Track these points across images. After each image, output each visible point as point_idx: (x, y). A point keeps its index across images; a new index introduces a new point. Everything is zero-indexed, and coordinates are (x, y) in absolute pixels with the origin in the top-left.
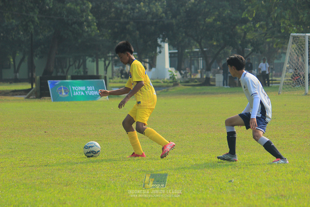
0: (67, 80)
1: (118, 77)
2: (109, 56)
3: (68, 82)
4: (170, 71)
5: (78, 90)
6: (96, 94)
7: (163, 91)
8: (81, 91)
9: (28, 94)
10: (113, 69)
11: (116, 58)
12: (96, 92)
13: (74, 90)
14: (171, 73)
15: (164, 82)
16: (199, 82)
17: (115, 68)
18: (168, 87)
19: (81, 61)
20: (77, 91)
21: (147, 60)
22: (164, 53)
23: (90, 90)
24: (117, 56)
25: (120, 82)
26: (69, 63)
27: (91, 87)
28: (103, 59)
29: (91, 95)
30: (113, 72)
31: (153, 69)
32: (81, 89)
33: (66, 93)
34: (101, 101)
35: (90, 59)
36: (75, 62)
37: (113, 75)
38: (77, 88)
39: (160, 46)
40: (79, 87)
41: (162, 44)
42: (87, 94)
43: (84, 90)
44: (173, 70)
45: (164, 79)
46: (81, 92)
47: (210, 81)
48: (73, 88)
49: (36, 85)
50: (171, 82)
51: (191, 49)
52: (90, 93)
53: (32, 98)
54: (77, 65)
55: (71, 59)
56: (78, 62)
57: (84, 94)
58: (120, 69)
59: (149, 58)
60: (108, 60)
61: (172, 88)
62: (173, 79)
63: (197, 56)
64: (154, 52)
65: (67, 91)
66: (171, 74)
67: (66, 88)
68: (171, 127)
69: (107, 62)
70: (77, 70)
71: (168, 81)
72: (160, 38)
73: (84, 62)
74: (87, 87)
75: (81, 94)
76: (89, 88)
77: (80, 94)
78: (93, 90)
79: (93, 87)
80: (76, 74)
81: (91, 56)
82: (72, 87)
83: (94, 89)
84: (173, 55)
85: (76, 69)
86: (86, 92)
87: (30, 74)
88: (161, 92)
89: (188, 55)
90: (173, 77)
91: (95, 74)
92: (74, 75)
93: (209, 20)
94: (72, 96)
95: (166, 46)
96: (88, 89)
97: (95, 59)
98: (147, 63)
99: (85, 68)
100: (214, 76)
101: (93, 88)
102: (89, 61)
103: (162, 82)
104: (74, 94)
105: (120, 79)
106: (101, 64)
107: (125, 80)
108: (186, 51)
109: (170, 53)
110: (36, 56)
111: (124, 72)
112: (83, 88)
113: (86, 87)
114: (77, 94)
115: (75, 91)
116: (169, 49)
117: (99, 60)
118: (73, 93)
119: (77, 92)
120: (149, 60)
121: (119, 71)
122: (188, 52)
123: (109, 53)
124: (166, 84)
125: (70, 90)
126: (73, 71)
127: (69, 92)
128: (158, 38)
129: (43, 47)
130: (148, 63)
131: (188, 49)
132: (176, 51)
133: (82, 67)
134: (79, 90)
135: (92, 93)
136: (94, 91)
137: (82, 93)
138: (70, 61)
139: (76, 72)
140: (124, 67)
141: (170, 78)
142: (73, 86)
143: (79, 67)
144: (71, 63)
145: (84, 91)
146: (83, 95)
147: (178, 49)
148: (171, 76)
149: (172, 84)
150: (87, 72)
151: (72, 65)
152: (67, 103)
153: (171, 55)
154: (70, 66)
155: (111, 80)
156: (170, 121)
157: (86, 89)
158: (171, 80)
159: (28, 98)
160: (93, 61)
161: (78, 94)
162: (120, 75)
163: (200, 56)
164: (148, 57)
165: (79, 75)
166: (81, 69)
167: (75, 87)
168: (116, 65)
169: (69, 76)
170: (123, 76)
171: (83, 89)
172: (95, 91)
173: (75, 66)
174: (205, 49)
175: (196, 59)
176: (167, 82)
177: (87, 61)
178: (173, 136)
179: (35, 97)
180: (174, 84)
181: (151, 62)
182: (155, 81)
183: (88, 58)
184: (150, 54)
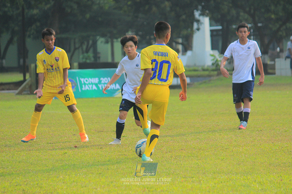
0: (73, 69)
3: (74, 72)
4: (212, 55)
5: (89, 82)
6: (113, 88)
8: (92, 84)
9: (20, 88)
13: (83, 82)
14: (212, 58)
15: (204, 70)
18: (210, 76)
19: (91, 42)
20: (87, 84)
21: (180, 40)
22: (204, 31)
23: (105, 83)
27: (106, 79)
31: (189, 53)
32: (93, 82)
33: (72, 87)
35: (103, 39)
36: (82, 43)
38: (87, 81)
39: (198, 21)
40: (90, 79)
41: (201, 18)
42: (101, 88)
43: (97, 82)
44: (216, 53)
45: (204, 66)
46: (92, 86)
47: (268, 68)
48: (82, 80)
49: (30, 76)
50: (213, 70)
53: (24, 94)
54: (84, 47)
55: (77, 40)
56: (86, 43)
59: (182, 38)
61: (215, 78)
62: (217, 66)
64: (189, 29)
65: (73, 85)
66: (213, 60)
67: (73, 81)
68: (220, 135)
70: (86, 54)
71: (210, 69)
72: (197, 10)
73: (95, 43)
75: (92, 88)
76: (104, 80)
77: (91, 89)
79: (109, 78)
80: (84, 60)
81: (103, 36)
82: (81, 79)
84: (215, 33)
85: (83, 53)
86: (99, 85)
87: (22, 61)
90: (216, 63)
91: (110, 60)
92: (82, 61)
94: (80, 91)
95: (206, 21)
96: (103, 82)
97: (110, 40)
98: (180, 44)
99: (96, 52)
101: (108, 80)
102: (102, 42)
104: (84, 89)
109: (212, 31)
110: (29, 36)
112: (96, 80)
114: (86, 88)
115: (85, 84)
116: (211, 25)
117: (115, 40)
118: (81, 87)
119: (86, 86)
120: (182, 40)
123: (127, 31)
124: (207, 73)
125: (77, 83)
126: (79, 56)
127: (76, 85)
128: (195, 10)
129: (38, 24)
130: (182, 44)
132: (220, 28)
133: (91, 50)
137: (94, 87)
138: (75, 43)
139: (83, 58)
141: (213, 64)
142: (82, 77)
143: (87, 51)
144: (77, 46)
145: (96, 85)
146: (95, 90)
147: (222, 25)
148: (214, 61)
149: (216, 73)
150: (99, 58)
151: (79, 48)
153: (213, 33)
154: (75, 49)
156: (218, 125)
157: (100, 82)
158: (214, 68)
159: (20, 93)
160: (107, 42)
161: (88, 89)
164: (181, 36)
165: (88, 61)
166: (91, 54)
167: (84, 78)
169: (76, 65)
171: (95, 82)
173: (82, 49)
174: (260, 25)
176: (207, 70)
177: (99, 42)
178: (225, 147)
179: (29, 92)
180: (218, 73)
181: (185, 43)
182: (191, 68)
183: (99, 39)
184: (185, 32)
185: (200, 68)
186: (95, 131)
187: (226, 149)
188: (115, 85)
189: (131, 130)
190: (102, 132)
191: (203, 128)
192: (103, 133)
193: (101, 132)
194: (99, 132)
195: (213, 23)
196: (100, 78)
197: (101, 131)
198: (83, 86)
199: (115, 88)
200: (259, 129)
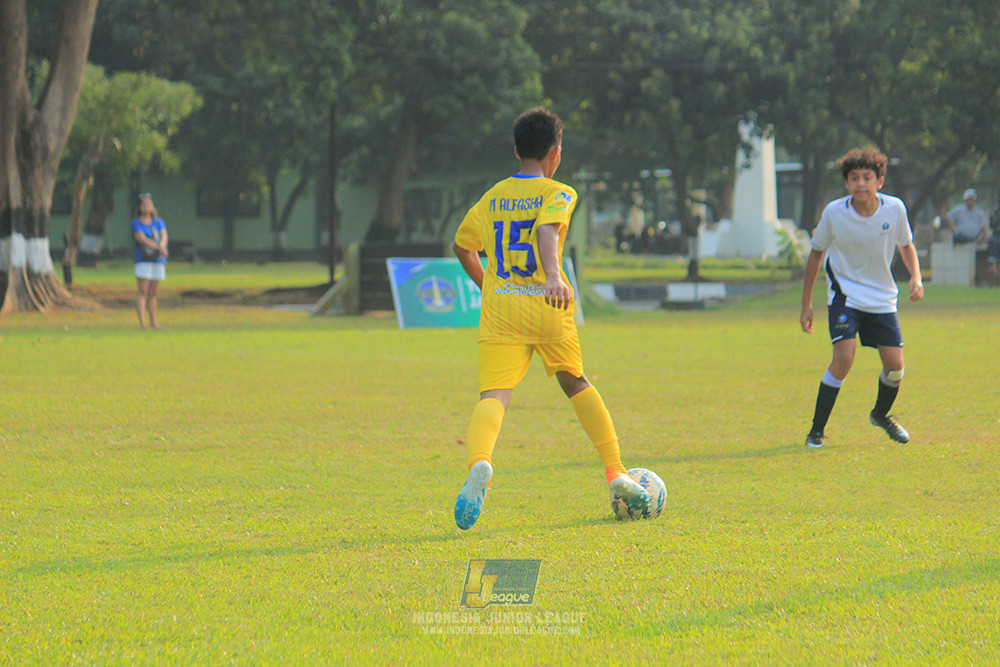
0: (449, 257)
1: (608, 248)
2: (580, 180)
3: (451, 265)
4: (779, 233)
7: (758, 296)
9: (323, 301)
10: (589, 223)
11: (602, 186)
13: (471, 290)
14: (779, 238)
15: (759, 267)
17: (598, 220)
18: (773, 281)
21: (701, 194)
22: (761, 172)
24: (607, 182)
25: (615, 265)
26: (450, 201)
30: (589, 231)
31: (724, 226)
33: (448, 301)
36: (467, 197)
37: (590, 242)
39: (748, 148)
41: (755, 142)
44: (789, 227)
45: (760, 257)
49: (347, 273)
50: (781, 268)
53: (332, 315)
55: (456, 191)
58: (614, 223)
59: (706, 188)
61: (788, 287)
62: (790, 259)
64: (725, 168)
65: (449, 295)
66: (780, 243)
67: (447, 285)
71: (773, 264)
72: (747, 121)
84: (786, 179)
87: (325, 236)
90: (787, 252)
93: (908, 66)
94: (465, 310)
95: (767, 148)
98: (700, 202)
103: (753, 268)
105: (613, 256)
107: (630, 259)
108: (831, 165)
109: (779, 174)
110: (344, 179)
116: (778, 160)
118: (468, 301)
120: (707, 195)
121: (611, 230)
123: (577, 170)
124: (766, 273)
125: (457, 290)
127: (455, 296)
128: (742, 121)
129: (365, 151)
130: (706, 203)
132: (796, 166)
138: (451, 196)
140: (626, 216)
141: (781, 254)
144: (456, 202)
147: (804, 161)
148: (783, 247)
149: (788, 274)
151: (459, 208)
153: (783, 180)
154: (451, 211)
155: (589, 260)
158: (784, 262)
159: (321, 313)
162: (613, 241)
164: (706, 183)
168: (599, 209)
170: (624, 245)
174: (895, 161)
176: (767, 267)
179: (343, 311)
180: (792, 274)
181: (715, 201)
182: (729, 263)
184: (714, 175)
185: (750, 263)
195: (783, 153)
198: (473, 297)
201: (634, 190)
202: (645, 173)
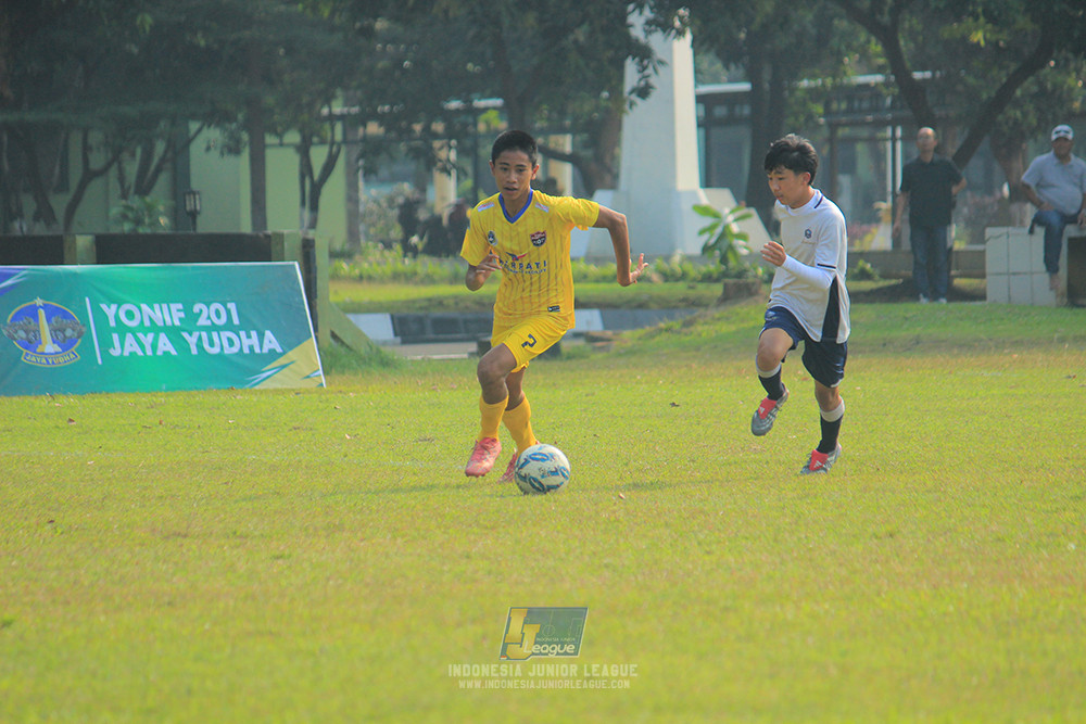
0: (73, 263)
1: (388, 245)
2: (332, 118)
3: (75, 274)
4: (705, 211)
5: (142, 322)
6: (251, 348)
7: (661, 330)
8: (155, 329)
10: (352, 198)
11: (374, 129)
12: (249, 337)
13: (112, 323)
14: (708, 221)
15: (668, 277)
16: (884, 276)
17: (371, 194)
18: (693, 304)
19: (160, 147)
20: (133, 331)
21: (566, 143)
22: (670, 102)
23: (214, 327)
25: (396, 277)
26: (86, 161)
27: (216, 306)
28: (293, 137)
29: (220, 356)
30: (353, 215)
32: (160, 324)
33: (67, 345)
34: (276, 391)
35: (214, 134)
36: (119, 152)
37: (353, 235)
38: (130, 315)
39: (644, 55)
40: (144, 307)
41: (655, 41)
42: (194, 351)
43: (177, 323)
44: (722, 201)
45: (667, 258)
46: (156, 339)
47: (953, 272)
48: (110, 310)
50: (708, 278)
51: (836, 70)
52: (211, 344)
54: (132, 169)
55: (96, 137)
56: (139, 151)
57: (174, 352)
58: (400, 200)
59: (573, 131)
60: (323, 142)
62: (724, 260)
63: (869, 118)
64: (605, 94)
65: (69, 333)
66: (711, 229)
67: (66, 315)
68: (708, 553)
69: (319, 156)
70: (135, 202)
71: (692, 271)
72: (640, 5)
73: (179, 153)
74: (196, 308)
75: (154, 347)
76: (207, 313)
77: (149, 353)
78: (229, 326)
79: (232, 306)
80: (127, 227)
81: (217, 117)
82: (103, 306)
83: (236, 321)
84: (720, 111)
85: (124, 196)
86: (185, 335)
88: (651, 336)
89: (819, 109)
90: (720, 246)
91: (246, 228)
92: (115, 230)
94: (100, 362)
95: (679, 54)
96: (202, 321)
97: (245, 136)
98: (562, 157)
99: (181, 188)
100: (979, 238)
101: (228, 312)
102: (208, 149)
103: (655, 277)
104: (116, 352)
105: (394, 260)
106: (282, 164)
107: (427, 265)
108: (805, 83)
109: (700, 99)
111: (422, 215)
112: (173, 314)
113: (187, 309)
114: (130, 346)
115: (122, 330)
116: (699, 75)
117: (270, 139)
118: (106, 345)
119: (129, 336)
120: (574, 145)
121: (395, 212)
122: (814, 94)
123: (328, 101)
124: (680, 289)
125: (86, 324)
126: (105, 209)
128: (630, 7)
130: (569, 158)
131: (813, 77)
132: (745, 86)
133: (163, 181)
134: (147, 323)
135: (225, 344)
136: (236, 330)
137: (165, 345)
138: (86, 149)
139: (124, 217)
140: (422, 187)
141: (706, 249)
142: (111, 300)
143: (144, 187)
144: (97, 160)
145: (173, 333)
146: (166, 353)
147: (751, 76)
148: (712, 238)
149: (717, 290)
150: (194, 214)
151: (103, 172)
152: (68, 403)
153: (712, 112)
154: (89, 175)
155: (344, 267)
157: (191, 318)
158: (713, 267)
160: (233, 149)
161: (140, 353)
162: (397, 232)
163: (889, 116)
164: (568, 122)
165: (145, 230)
166: (160, 198)
167: (119, 304)
168: (370, 172)
169: (83, 242)
170: (415, 239)
171: (168, 321)
172: (242, 334)
173: (121, 178)
174: (917, 75)
175: (864, 133)
176: (684, 276)
177: (197, 148)
180: (726, 286)
181: (588, 153)
183: (200, 130)
184: (585, 106)
186: (154, 530)
187: (726, 609)
188: (261, 336)
189: (316, 529)
190: (185, 536)
191: (636, 524)
192: (186, 541)
193: (179, 539)
194: (168, 538)
196: (194, 303)
197: (179, 534)
198: (115, 337)
199: (257, 350)
200: (883, 529)
201: (436, 136)
202: (454, 104)
